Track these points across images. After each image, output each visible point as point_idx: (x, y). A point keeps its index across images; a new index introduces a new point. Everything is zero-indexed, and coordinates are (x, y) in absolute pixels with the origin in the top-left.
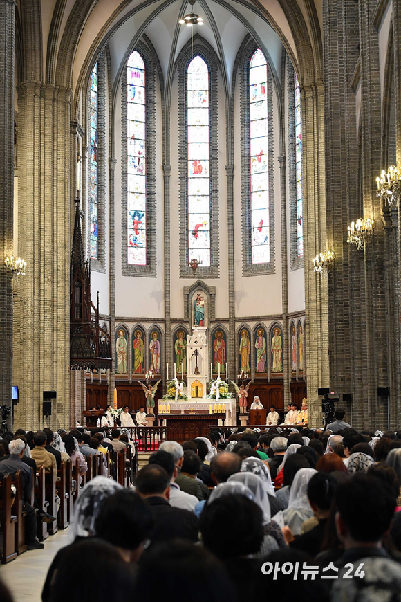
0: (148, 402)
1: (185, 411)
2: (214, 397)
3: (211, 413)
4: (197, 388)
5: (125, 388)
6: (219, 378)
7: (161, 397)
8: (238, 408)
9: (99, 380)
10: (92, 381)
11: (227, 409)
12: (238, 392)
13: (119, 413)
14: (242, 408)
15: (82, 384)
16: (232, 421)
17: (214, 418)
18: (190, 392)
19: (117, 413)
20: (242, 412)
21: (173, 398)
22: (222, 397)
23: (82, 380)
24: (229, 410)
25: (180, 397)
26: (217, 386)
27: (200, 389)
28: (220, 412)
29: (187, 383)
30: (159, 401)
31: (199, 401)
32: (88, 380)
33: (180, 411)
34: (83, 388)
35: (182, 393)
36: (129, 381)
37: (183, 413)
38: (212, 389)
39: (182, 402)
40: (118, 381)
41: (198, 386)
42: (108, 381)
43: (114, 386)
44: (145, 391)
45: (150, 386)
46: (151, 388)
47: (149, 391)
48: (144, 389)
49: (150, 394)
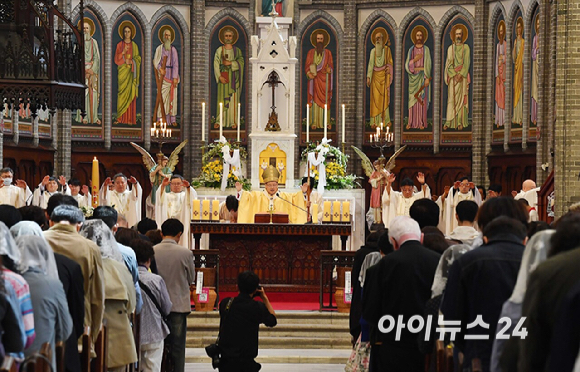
4: (272, 162)
6: (325, 142)
9: (33, 138)
10: (17, 140)
14: (377, 213)
18: (257, 170)
20: (377, 220)
21: (217, 184)
22: (331, 185)
26: (321, 158)
27: (279, 165)
35: (237, 174)
36: (103, 143)
40: (77, 142)
41: (275, 158)
42: (55, 140)
43: (68, 154)
44: (148, 166)
45: (161, 154)
46: (163, 159)
47: (160, 167)
48: (146, 162)
49: (161, 173)
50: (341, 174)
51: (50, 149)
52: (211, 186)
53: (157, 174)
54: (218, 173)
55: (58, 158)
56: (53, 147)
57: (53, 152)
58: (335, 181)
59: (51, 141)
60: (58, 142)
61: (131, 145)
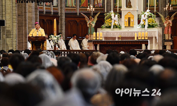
0: (89, 31)
1: (119, 38)
2: (144, 26)
3: (136, 39)
4: (129, 19)
5: (73, 19)
6: (148, 11)
7: (100, 27)
8: (164, 36)
9: (51, 12)
10: (45, 13)
11: (154, 36)
12: (164, 22)
13: (58, 39)
14: (167, 36)
15: (36, 15)
16: (158, 46)
17: (138, 44)
18: (123, 22)
19: (56, 38)
20: (167, 38)
21: (110, 27)
22: (150, 26)
23: (36, 12)
24: (156, 37)
25: (116, 27)
26: (146, 17)
27: (131, 20)
28: (143, 39)
29: (121, 15)
30: (99, 29)
31: (130, 30)
32: (41, 12)
33: (115, 38)
34: (36, 19)
35: (117, 23)
36: (76, 13)
37: (117, 40)
38: (142, 20)
39: (117, 30)
40: (67, 13)
41: (130, 18)
42: (59, 13)
43: (64, 17)
44: (87, 21)
45: (91, 17)
46: (92, 19)
47: (91, 21)
48: (86, 20)
49: (91, 23)
50: (153, 22)
51: (58, 16)
52: (108, 28)
53: (90, 24)
54: (110, 23)
55: (61, 19)
56: (58, 15)
57: (59, 17)
58: (151, 25)
59: (58, 13)
60: (61, 14)
61: (81, 14)
